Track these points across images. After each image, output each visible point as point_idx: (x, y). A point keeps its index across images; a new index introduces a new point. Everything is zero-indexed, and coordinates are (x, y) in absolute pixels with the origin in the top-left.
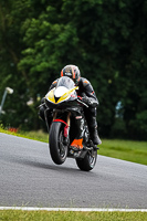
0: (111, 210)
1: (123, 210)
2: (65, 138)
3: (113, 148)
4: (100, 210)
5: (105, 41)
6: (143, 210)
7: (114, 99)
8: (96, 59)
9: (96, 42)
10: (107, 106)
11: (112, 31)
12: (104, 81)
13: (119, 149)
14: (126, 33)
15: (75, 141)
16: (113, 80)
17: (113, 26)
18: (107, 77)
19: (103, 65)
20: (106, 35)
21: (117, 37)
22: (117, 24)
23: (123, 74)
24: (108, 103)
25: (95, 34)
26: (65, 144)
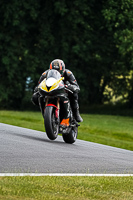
0: (22, 175)
1: (33, 175)
2: (56, 119)
3: (23, 119)
4: (12, 175)
5: (16, 23)
6: (50, 175)
7: (25, 74)
8: (8, 39)
9: (8, 23)
10: (18, 81)
11: (22, 13)
12: (15, 58)
13: (29, 120)
14: (34, 15)
15: (64, 120)
16: (23, 58)
17: (22, 8)
18: (17, 55)
19: (14, 44)
20: (17, 17)
21: (27, 18)
22: (27, 6)
23: (32, 52)
24: (20, 78)
25: (7, 15)
26: (57, 123)
